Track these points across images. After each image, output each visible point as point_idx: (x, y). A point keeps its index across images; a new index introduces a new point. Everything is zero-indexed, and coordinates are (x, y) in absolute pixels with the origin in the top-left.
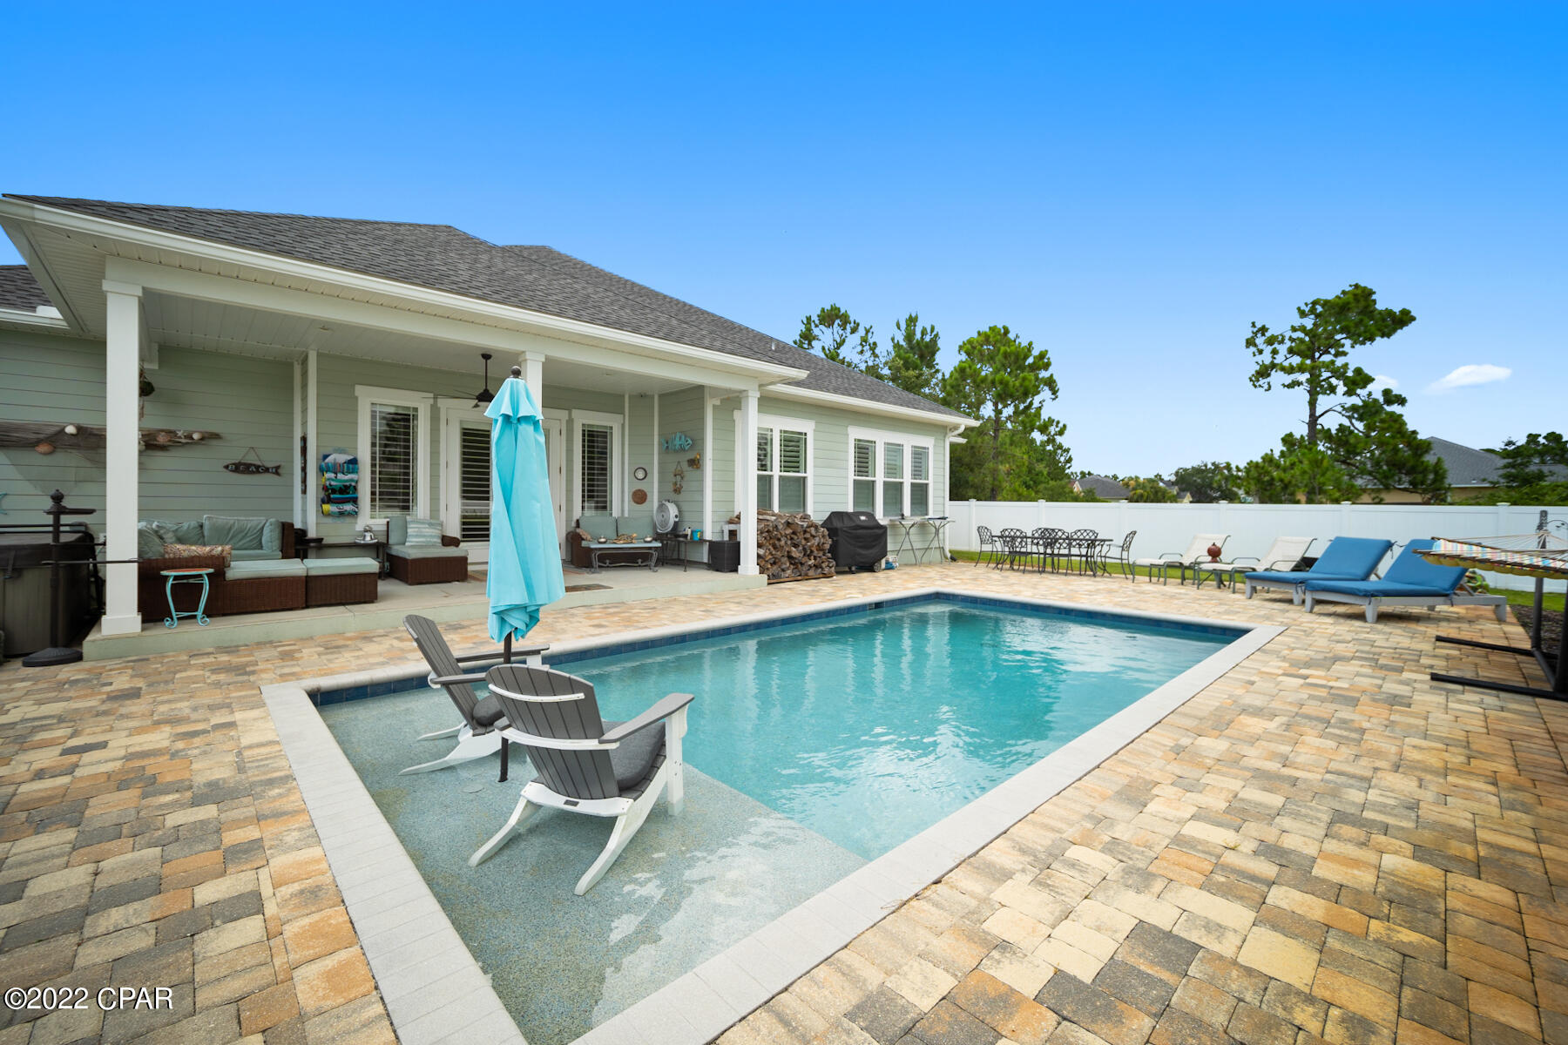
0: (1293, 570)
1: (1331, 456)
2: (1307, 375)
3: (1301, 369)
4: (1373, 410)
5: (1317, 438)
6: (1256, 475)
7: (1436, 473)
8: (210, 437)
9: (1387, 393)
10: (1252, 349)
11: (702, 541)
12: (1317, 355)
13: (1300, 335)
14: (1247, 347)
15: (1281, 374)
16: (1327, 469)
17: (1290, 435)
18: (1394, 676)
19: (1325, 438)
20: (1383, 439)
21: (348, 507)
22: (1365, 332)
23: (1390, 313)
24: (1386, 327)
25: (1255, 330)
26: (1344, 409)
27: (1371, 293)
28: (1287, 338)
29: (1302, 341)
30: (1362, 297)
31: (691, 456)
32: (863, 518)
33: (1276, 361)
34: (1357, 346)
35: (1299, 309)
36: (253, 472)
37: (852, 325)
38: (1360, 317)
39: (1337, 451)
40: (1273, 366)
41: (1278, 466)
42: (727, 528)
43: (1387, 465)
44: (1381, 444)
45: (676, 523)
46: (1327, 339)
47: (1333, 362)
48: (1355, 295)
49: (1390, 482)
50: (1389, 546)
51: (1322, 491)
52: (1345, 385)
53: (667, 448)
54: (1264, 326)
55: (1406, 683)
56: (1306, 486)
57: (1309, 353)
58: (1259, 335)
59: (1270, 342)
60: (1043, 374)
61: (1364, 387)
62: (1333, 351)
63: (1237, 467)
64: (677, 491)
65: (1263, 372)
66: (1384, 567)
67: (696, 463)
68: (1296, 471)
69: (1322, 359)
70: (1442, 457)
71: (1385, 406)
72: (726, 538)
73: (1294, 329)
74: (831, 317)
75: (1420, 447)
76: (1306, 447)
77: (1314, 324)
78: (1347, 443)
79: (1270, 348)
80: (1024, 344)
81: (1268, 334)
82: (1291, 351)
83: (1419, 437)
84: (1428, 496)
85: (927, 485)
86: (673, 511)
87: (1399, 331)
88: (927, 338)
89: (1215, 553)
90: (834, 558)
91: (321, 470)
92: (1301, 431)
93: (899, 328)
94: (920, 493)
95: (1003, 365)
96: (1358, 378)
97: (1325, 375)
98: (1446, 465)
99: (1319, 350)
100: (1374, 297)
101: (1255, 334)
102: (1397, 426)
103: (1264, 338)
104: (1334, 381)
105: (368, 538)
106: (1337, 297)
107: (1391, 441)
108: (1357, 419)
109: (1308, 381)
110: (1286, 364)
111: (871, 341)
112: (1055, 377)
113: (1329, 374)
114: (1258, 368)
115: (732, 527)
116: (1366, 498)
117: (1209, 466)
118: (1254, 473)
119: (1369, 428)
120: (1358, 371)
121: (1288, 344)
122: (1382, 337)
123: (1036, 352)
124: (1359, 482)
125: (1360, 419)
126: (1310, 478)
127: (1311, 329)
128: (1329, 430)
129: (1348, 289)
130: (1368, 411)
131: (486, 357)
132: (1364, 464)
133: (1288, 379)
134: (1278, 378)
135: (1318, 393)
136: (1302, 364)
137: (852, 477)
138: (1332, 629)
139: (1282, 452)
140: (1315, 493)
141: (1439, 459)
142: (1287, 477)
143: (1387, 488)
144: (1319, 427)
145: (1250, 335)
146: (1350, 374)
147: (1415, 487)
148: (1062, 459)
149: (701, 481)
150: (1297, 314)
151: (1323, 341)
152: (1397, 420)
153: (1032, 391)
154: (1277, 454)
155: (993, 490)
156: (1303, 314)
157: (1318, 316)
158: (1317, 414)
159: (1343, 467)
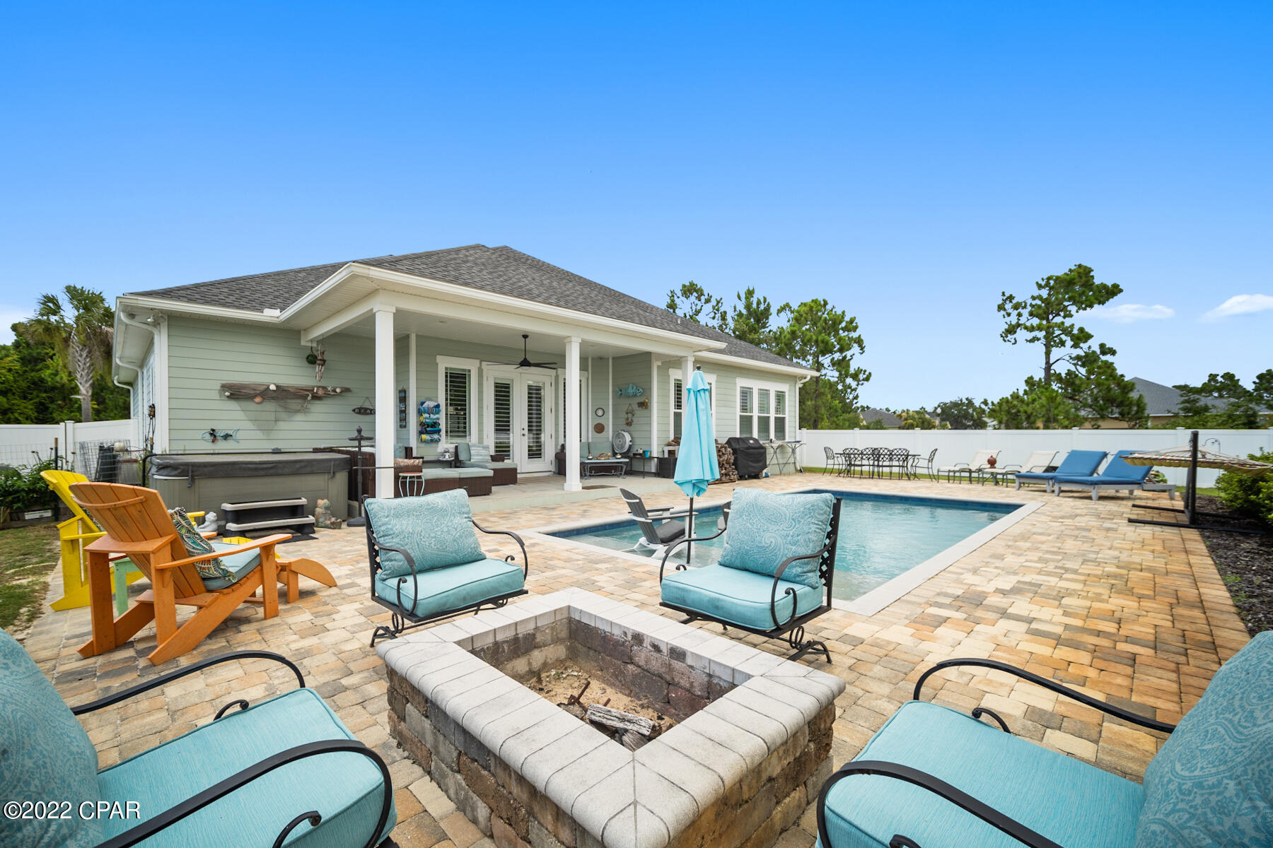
0: (1044, 472)
1: (1062, 393)
2: (1044, 333)
3: (1040, 328)
4: (1092, 359)
5: (1051, 380)
6: (1007, 408)
7: (1138, 406)
8: (346, 390)
9: (1102, 346)
10: (1003, 312)
11: (651, 458)
12: (1051, 317)
13: (1038, 302)
14: (999, 311)
15: (1024, 331)
16: (1059, 404)
17: (1031, 378)
18: (1110, 521)
19: (1057, 380)
20: (1100, 380)
21: (436, 436)
22: (1086, 301)
23: (1104, 286)
24: (1102, 296)
25: (1005, 298)
26: (1071, 358)
27: (1091, 270)
28: (1028, 305)
29: (1039, 307)
30: (1083, 274)
31: (641, 400)
32: (751, 442)
33: (1020, 322)
34: (1081, 311)
35: (1037, 283)
36: (368, 414)
37: (706, 297)
38: (1083, 289)
39: (1066, 390)
40: (1018, 325)
41: (1022, 401)
42: (667, 449)
43: (1103, 400)
44: (1098, 385)
45: (630, 446)
46: (1058, 305)
47: (1063, 323)
48: (1079, 273)
49: (1105, 413)
50: (1105, 455)
51: (1056, 420)
52: (1072, 340)
53: (620, 393)
54: (1011, 295)
55: (1116, 523)
56: (1043, 416)
57: (1044, 316)
58: (1008, 302)
59: (1016, 307)
60: (854, 335)
61: (1086, 342)
62: (1062, 314)
63: (992, 403)
64: (629, 424)
65: (1011, 330)
66: (1102, 468)
67: (644, 405)
68: (1037, 405)
69: (1055, 321)
70: (1143, 394)
71: (1101, 356)
72: (666, 455)
73: (1034, 298)
74: (690, 290)
75: (1127, 387)
76: (1043, 387)
77: (1049, 294)
78: (1073, 383)
79: (1016, 312)
80: (839, 312)
81: (1014, 301)
82: (1031, 314)
83: (1126, 379)
84: (1133, 423)
85: (784, 418)
86: (628, 438)
87: (1111, 300)
88: (762, 307)
89: (992, 462)
90: (736, 469)
91: (420, 413)
92: (1039, 375)
93: (740, 299)
94: (780, 423)
95: (824, 329)
96: (1081, 335)
97: (1057, 332)
98: (1146, 400)
99: (1052, 313)
100: (1092, 274)
101: (1005, 301)
102: (1110, 371)
103: (1011, 304)
104: (1063, 337)
105: (447, 457)
106: (1066, 274)
107: (1106, 382)
108: (1081, 366)
109: (1045, 337)
110: (1028, 324)
111: (722, 310)
112: (862, 337)
113: (1061, 332)
114: (1007, 327)
115: (671, 448)
116: (1087, 424)
117: (964, 401)
118: (1005, 407)
119: (1090, 372)
120: (1081, 330)
121: (1029, 308)
122: (1099, 304)
123: (847, 318)
124: (1082, 413)
125: (1083, 366)
126: (1047, 410)
127: (1046, 299)
128: (1060, 374)
129: (1073, 268)
130: (1088, 360)
131: (525, 337)
132: (1086, 399)
133: (1030, 335)
134: (1022, 335)
135: (1052, 346)
136: (1040, 324)
137: (738, 413)
138: (1072, 504)
139: (1025, 391)
140: (1050, 422)
141: (1141, 396)
142: (1029, 409)
143: (1103, 417)
144: (1052, 372)
145: (1001, 302)
146: (1075, 331)
147: (1123, 416)
148: (851, 397)
149: (650, 417)
150: (1036, 287)
151: (1055, 307)
152: (1109, 366)
153: (846, 348)
154: (1021, 393)
155: (815, 421)
156: (1040, 287)
157: (1051, 288)
158: (1051, 362)
159: (1071, 401)
